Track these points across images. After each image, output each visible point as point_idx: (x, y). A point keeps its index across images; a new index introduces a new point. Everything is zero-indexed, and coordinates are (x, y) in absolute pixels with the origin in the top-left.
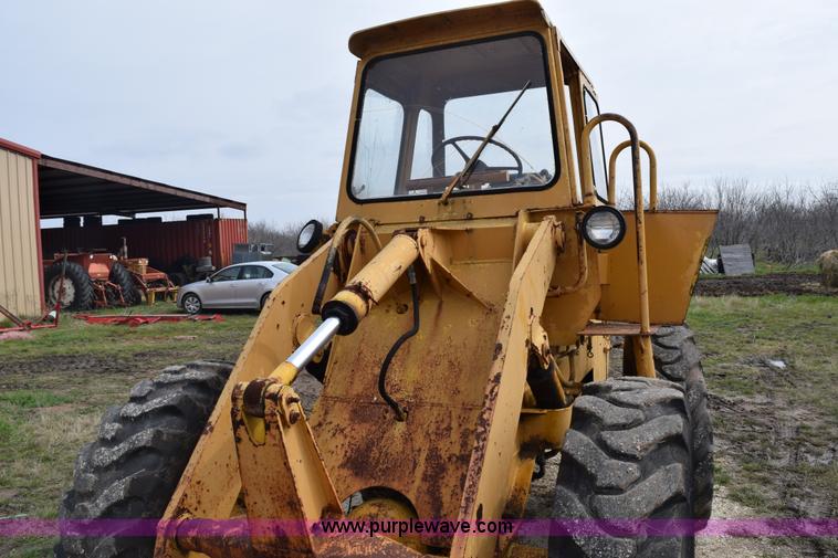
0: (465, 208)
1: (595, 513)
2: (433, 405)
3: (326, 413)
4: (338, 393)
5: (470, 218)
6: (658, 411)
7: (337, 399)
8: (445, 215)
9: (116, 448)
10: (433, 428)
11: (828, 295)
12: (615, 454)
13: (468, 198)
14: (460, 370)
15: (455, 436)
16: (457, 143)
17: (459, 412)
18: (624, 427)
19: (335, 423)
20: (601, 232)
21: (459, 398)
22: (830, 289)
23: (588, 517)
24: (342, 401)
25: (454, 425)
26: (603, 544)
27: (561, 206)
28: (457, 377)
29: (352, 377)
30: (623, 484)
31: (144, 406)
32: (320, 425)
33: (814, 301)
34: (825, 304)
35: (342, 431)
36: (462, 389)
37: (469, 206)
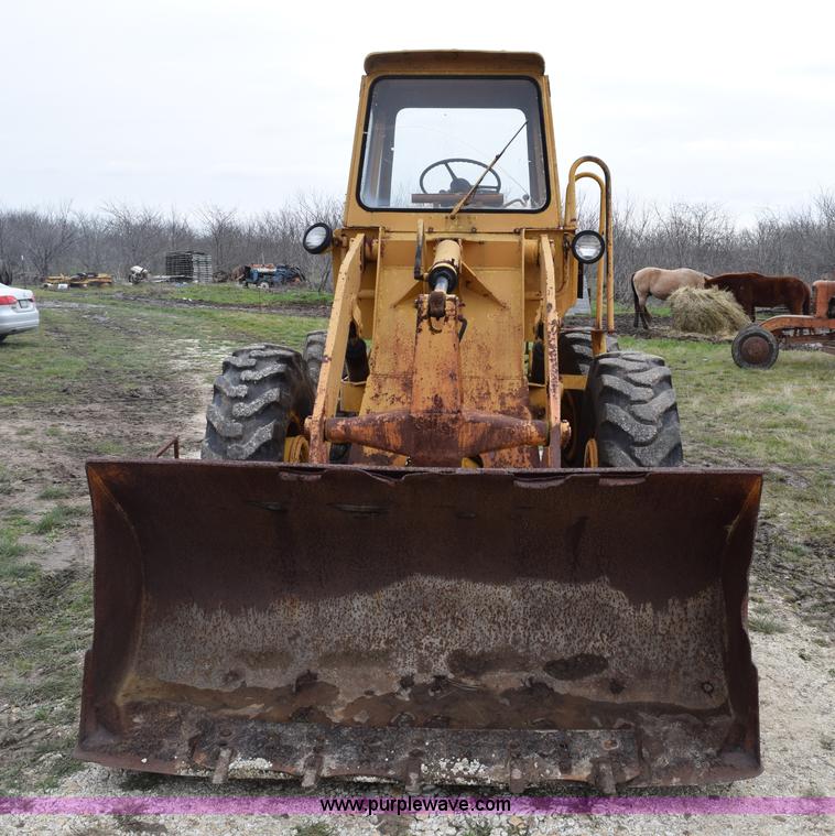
0: (470, 223)
1: (633, 414)
2: (471, 377)
3: (380, 387)
4: (386, 371)
5: (474, 232)
6: (653, 365)
7: (386, 376)
8: (452, 228)
9: (253, 403)
10: (475, 394)
11: (679, 339)
12: (638, 384)
13: (473, 215)
14: (489, 352)
15: (494, 398)
16: (449, 164)
17: (493, 382)
18: (639, 371)
19: (390, 395)
20: (587, 251)
21: (492, 372)
22: (681, 334)
23: (629, 417)
24: (391, 377)
25: (492, 390)
26: (640, 429)
27: (550, 227)
28: (487, 356)
29: (396, 358)
30: (646, 398)
31: (261, 372)
32: (377, 396)
33: (665, 346)
34: (678, 348)
35: (399, 399)
36: (492, 365)
37: (474, 222)
